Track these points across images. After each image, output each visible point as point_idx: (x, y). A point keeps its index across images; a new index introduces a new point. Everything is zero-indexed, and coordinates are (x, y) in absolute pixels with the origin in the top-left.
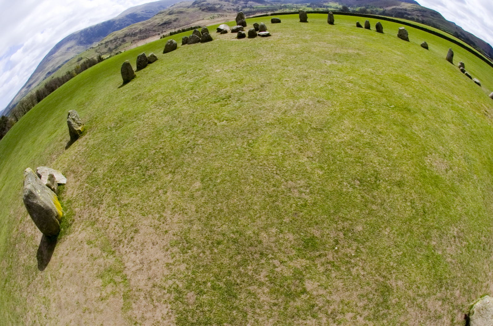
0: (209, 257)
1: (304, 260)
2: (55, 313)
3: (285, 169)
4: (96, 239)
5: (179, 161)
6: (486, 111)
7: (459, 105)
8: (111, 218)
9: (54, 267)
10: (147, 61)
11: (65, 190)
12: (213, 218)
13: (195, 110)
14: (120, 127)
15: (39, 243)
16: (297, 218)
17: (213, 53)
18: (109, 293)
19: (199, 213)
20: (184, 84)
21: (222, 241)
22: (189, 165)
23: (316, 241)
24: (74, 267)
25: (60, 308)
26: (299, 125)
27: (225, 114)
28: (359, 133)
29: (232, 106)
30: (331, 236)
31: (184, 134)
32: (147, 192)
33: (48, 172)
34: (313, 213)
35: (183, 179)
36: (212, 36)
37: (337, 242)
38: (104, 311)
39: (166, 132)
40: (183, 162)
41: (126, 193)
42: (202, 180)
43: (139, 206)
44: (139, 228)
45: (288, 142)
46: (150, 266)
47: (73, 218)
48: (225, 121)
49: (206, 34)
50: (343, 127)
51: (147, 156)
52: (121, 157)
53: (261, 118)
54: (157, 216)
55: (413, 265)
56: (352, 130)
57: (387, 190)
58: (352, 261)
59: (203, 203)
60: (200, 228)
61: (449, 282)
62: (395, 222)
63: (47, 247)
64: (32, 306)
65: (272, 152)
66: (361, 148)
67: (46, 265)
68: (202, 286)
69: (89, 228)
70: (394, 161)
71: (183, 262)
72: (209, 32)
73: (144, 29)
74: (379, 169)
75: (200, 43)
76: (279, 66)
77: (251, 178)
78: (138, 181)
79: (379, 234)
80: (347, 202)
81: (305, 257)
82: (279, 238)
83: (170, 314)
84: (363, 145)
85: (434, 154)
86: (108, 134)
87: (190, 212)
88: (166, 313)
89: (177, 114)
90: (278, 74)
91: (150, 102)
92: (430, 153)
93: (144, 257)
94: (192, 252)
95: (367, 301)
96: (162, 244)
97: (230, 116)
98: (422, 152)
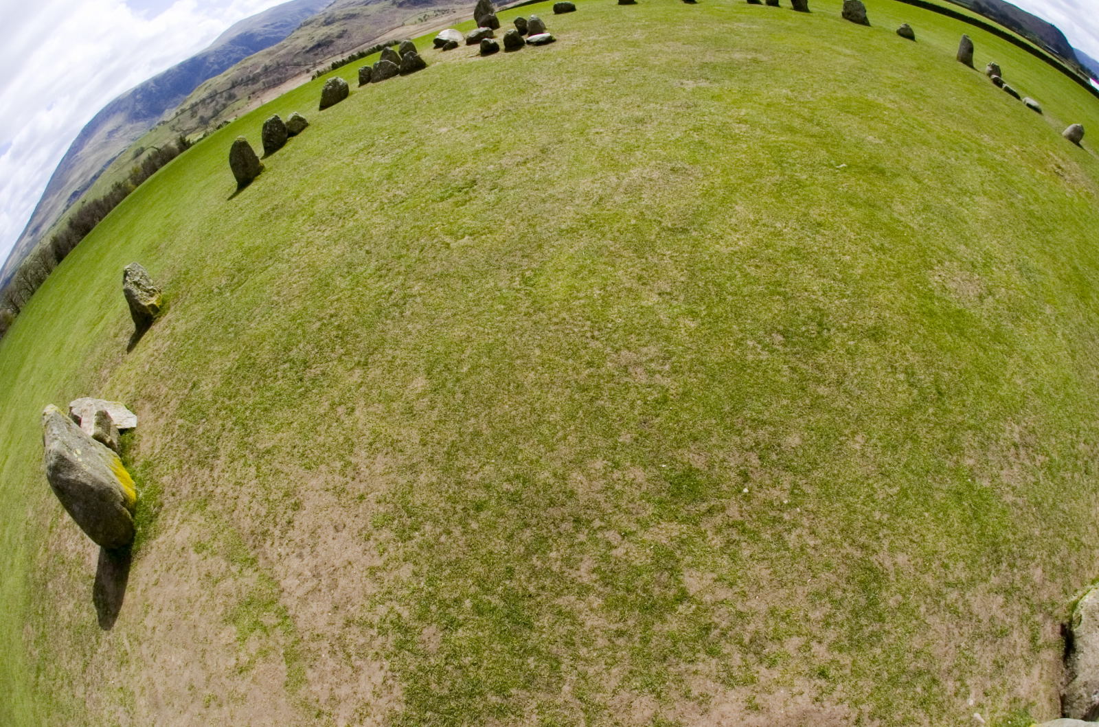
0: (460, 543)
1: (674, 525)
2: (148, 720)
3: (610, 326)
4: (213, 537)
5: (375, 337)
6: (1059, 168)
7: (995, 156)
8: (241, 484)
9: (133, 616)
10: (284, 132)
11: (136, 442)
12: (461, 454)
13: (399, 223)
14: (239, 284)
15: (95, 570)
16: (648, 431)
17: (430, 94)
18: (254, 654)
19: (429, 446)
20: (372, 169)
21: (485, 502)
22: (397, 342)
23: (698, 479)
24: (174, 608)
25: (156, 705)
26: (635, 225)
27: (468, 221)
28: (773, 230)
29: (480, 203)
30: (732, 464)
31: (381, 276)
32: (311, 417)
33: (94, 408)
34: (685, 416)
35: (388, 376)
36: (423, 59)
37: (745, 476)
38: (248, 696)
39: (339, 279)
40: (383, 338)
41: (267, 426)
42: (429, 372)
43: (296, 450)
44: (302, 498)
45: (613, 266)
46: (335, 581)
47: (159, 500)
48: (467, 237)
49: (411, 54)
50: (734, 220)
51: (304, 337)
52: (247, 348)
53: (548, 221)
54: (338, 465)
55: (926, 514)
56: (755, 223)
57: (848, 351)
58: (786, 517)
59: (435, 422)
60: (434, 479)
61: (1015, 549)
62: (874, 420)
63: (112, 575)
64: (99, 714)
65: (578, 292)
66: (779, 262)
67: (115, 615)
68: (451, 609)
69: (195, 517)
70: (857, 282)
71: (405, 560)
72: (417, 49)
73: (274, 64)
74: (825, 305)
75: (398, 77)
76: (578, 103)
77: (537, 354)
78: (290, 395)
79: (840, 449)
80: (759, 384)
81: (677, 518)
82: (613, 480)
83: (390, 682)
84: (783, 256)
85: (947, 263)
86: (215, 303)
87: (409, 446)
88: (381, 680)
89: (360, 235)
90: (577, 122)
91: (301, 219)
92: (939, 262)
93: (319, 560)
94: (423, 535)
95: (829, 606)
96: (354, 526)
97: (479, 224)
98: (919, 261)
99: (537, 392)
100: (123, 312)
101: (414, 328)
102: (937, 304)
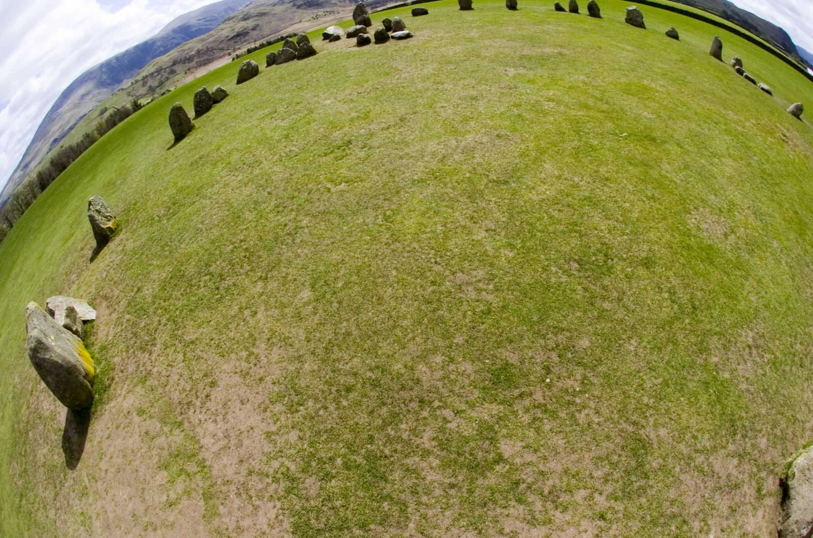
0: (334, 416)
1: (494, 406)
3: (449, 254)
4: (151, 404)
5: (274, 258)
6: (785, 136)
7: (738, 127)
8: (172, 366)
9: (91, 460)
10: (210, 100)
11: (95, 331)
12: (336, 349)
13: (293, 171)
14: (174, 214)
15: (64, 424)
16: (476, 334)
17: (319, 74)
18: (180, 493)
19: (312, 343)
20: (274, 130)
21: (353, 386)
22: (290, 263)
23: (512, 371)
24: (121, 456)
25: (108, 527)
26: (469, 178)
27: (344, 172)
28: (572, 183)
29: (354, 158)
30: (538, 361)
31: (279, 212)
32: (225, 317)
33: (65, 304)
34: (504, 324)
35: (282, 288)
36: (314, 48)
37: (548, 370)
38: (176, 524)
39: (248, 213)
40: (279, 259)
41: (192, 323)
42: (313, 286)
43: (213, 342)
44: (217, 378)
45: (452, 208)
46: (241, 441)
47: (111, 375)
48: (343, 184)
49: (305, 44)
50: (543, 175)
51: (221, 257)
52: (178, 263)
53: (404, 173)
54: (244, 354)
55: (682, 399)
56: (559, 178)
57: (626, 275)
58: (578, 400)
59: (317, 324)
60: (316, 367)
61: (747, 424)
62: (645, 328)
63: (76, 429)
64: (66, 531)
65: (425, 228)
66: (576, 207)
67: (78, 459)
68: (327, 465)
69: (138, 389)
70: (634, 224)
71: (293, 428)
72: (310, 40)
73: (204, 48)
75: (295, 61)
76: (428, 83)
77: (394, 274)
78: (209, 300)
79: (619, 350)
80: (560, 300)
81: (496, 400)
82: (449, 371)
83: (281, 517)
84: (579, 203)
85: (701, 209)
86: (155, 228)
87: (297, 342)
88: (274, 516)
89: (264, 180)
90: (427, 98)
91: (220, 166)
92: (695, 208)
93: (229, 425)
94: (306, 409)
95: (608, 467)
96: (256, 401)
97: (353, 175)
98: (680, 207)
99: (393, 304)
100: (88, 231)
101: (303, 252)
102: (693, 240)
